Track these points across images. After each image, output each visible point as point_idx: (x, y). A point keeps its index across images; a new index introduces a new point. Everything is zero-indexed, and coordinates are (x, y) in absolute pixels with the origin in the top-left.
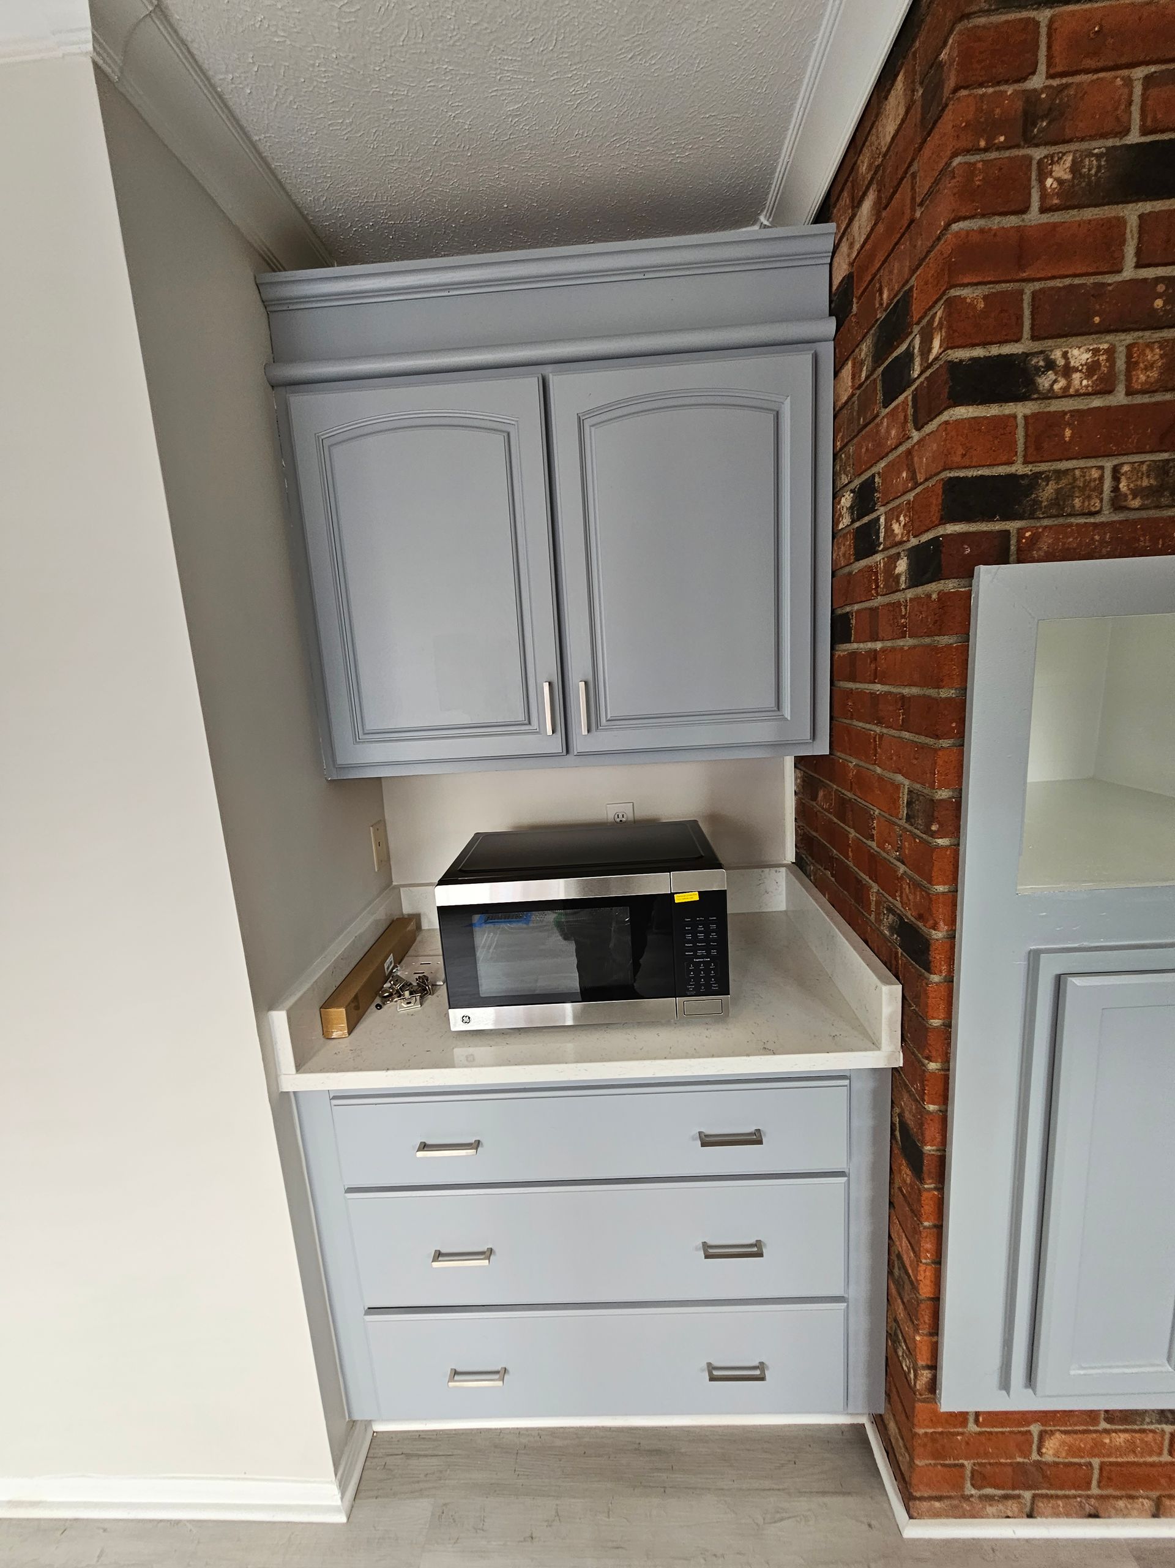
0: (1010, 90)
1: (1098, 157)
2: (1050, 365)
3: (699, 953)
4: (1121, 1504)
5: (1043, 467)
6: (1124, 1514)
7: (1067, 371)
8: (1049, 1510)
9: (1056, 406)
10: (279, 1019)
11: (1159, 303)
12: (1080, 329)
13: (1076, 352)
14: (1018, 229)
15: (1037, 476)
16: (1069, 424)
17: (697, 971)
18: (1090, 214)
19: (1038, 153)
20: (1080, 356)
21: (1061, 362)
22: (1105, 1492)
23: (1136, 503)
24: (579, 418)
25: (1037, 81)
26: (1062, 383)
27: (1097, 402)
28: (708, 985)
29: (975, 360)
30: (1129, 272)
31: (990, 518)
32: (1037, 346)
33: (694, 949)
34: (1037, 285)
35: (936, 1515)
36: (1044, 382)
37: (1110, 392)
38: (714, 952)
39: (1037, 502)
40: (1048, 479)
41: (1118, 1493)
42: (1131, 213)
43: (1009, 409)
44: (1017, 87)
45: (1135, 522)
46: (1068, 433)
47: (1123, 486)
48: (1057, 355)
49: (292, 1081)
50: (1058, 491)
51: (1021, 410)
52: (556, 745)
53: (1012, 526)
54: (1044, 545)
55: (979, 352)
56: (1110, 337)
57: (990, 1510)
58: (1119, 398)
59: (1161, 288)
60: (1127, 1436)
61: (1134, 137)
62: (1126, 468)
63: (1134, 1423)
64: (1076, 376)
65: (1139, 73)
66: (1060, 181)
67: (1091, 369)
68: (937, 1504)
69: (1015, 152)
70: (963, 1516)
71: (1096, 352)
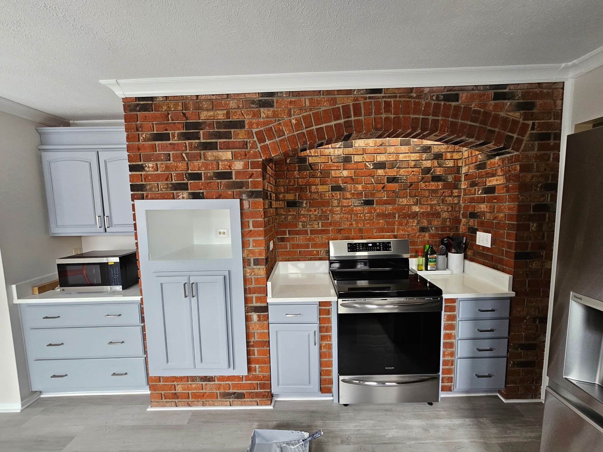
0: (133, 123)
1: (149, 134)
2: (146, 166)
3: (115, 276)
4: (196, 403)
5: (148, 183)
6: (197, 405)
7: (149, 167)
8: (180, 405)
9: (149, 173)
10: (14, 287)
11: (162, 157)
12: (150, 161)
13: (149, 164)
14: (138, 144)
15: (146, 184)
16: (150, 176)
17: (114, 280)
18: (150, 143)
19: (140, 133)
20: (151, 165)
21: (148, 166)
22: (192, 400)
23: (164, 190)
24: (105, 160)
25: (138, 122)
26: (148, 169)
27: (156, 173)
28: (117, 283)
29: (133, 165)
30: (158, 152)
31: (139, 191)
32: (144, 163)
33: (114, 275)
34: (144, 153)
35: (156, 406)
36: (146, 168)
37: (157, 171)
38: (118, 276)
39: (146, 189)
40: (148, 185)
41: (195, 400)
42: (157, 143)
43: (141, 173)
44: (135, 123)
45: (164, 193)
46: (150, 178)
47: (161, 187)
48: (147, 165)
49: (16, 301)
50: (150, 187)
51: (143, 173)
52: (102, 230)
53: (144, 193)
54: (149, 196)
55: (134, 163)
56: (156, 162)
57: (168, 405)
58: (159, 172)
59: (162, 155)
60: (195, 385)
61: (155, 132)
62: (161, 184)
63: (195, 381)
64: (150, 168)
65: (154, 123)
66: (143, 138)
67: (153, 167)
68: (156, 403)
69: (135, 133)
70: (162, 406)
71: (153, 165)
